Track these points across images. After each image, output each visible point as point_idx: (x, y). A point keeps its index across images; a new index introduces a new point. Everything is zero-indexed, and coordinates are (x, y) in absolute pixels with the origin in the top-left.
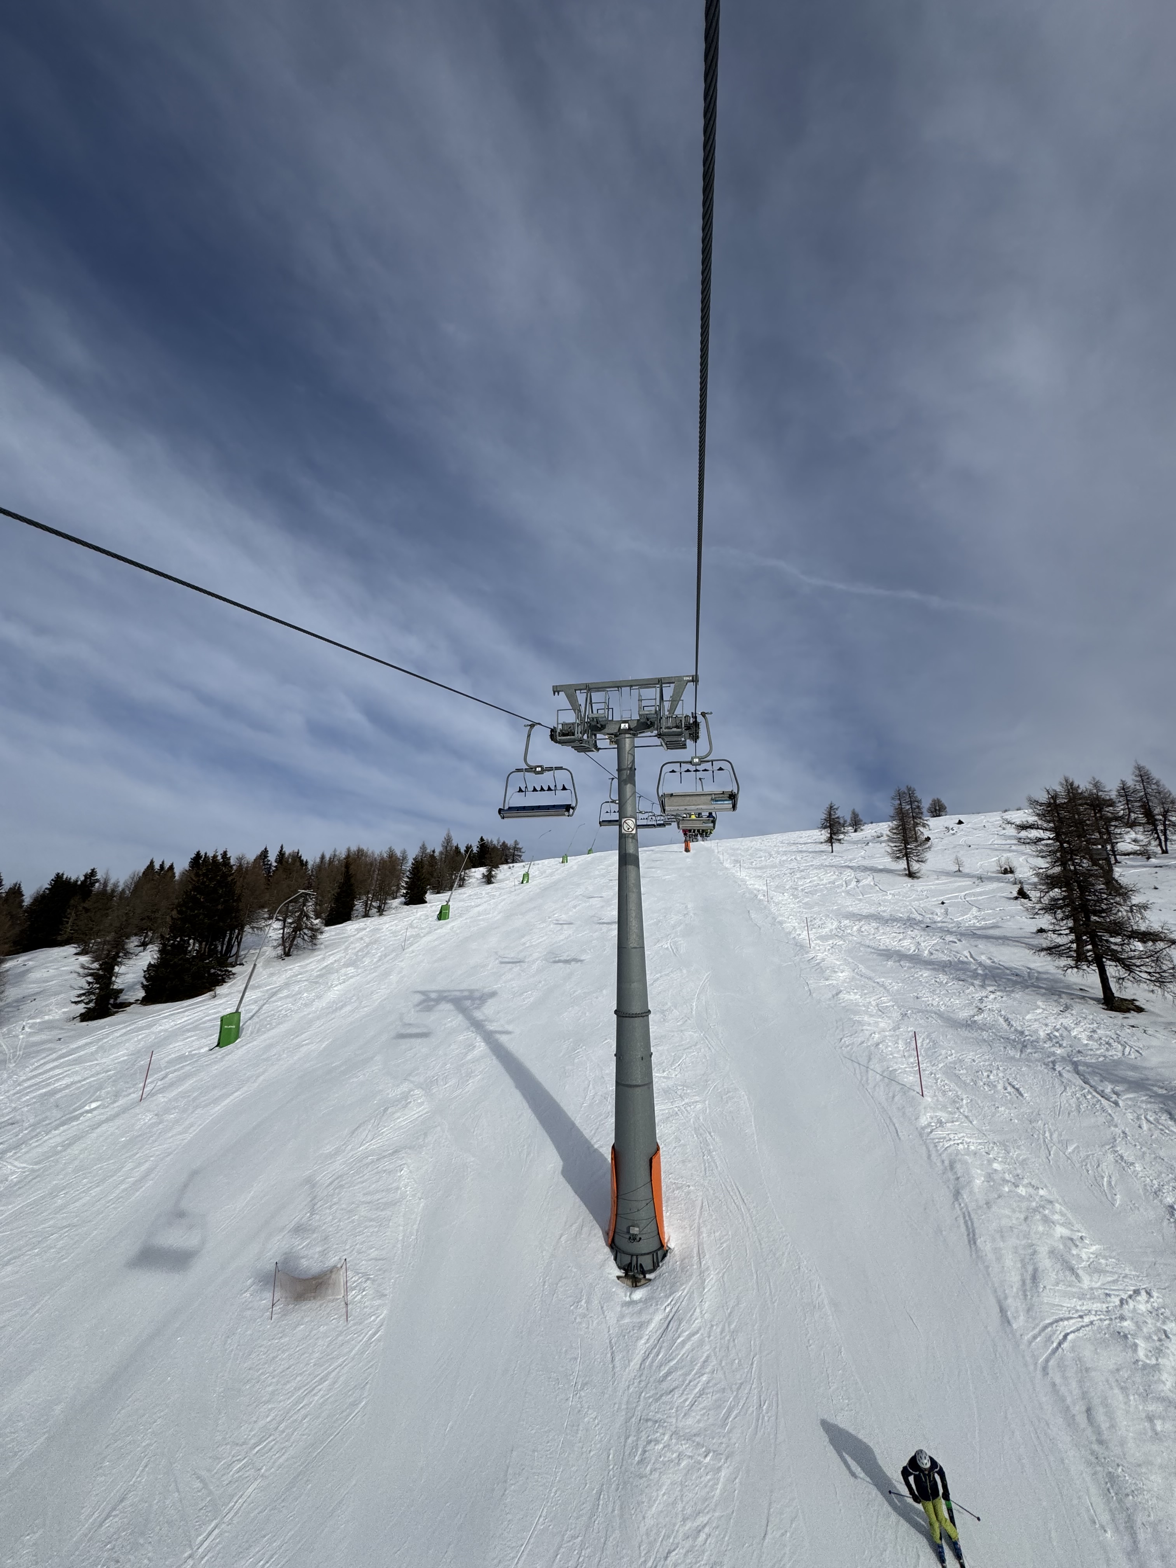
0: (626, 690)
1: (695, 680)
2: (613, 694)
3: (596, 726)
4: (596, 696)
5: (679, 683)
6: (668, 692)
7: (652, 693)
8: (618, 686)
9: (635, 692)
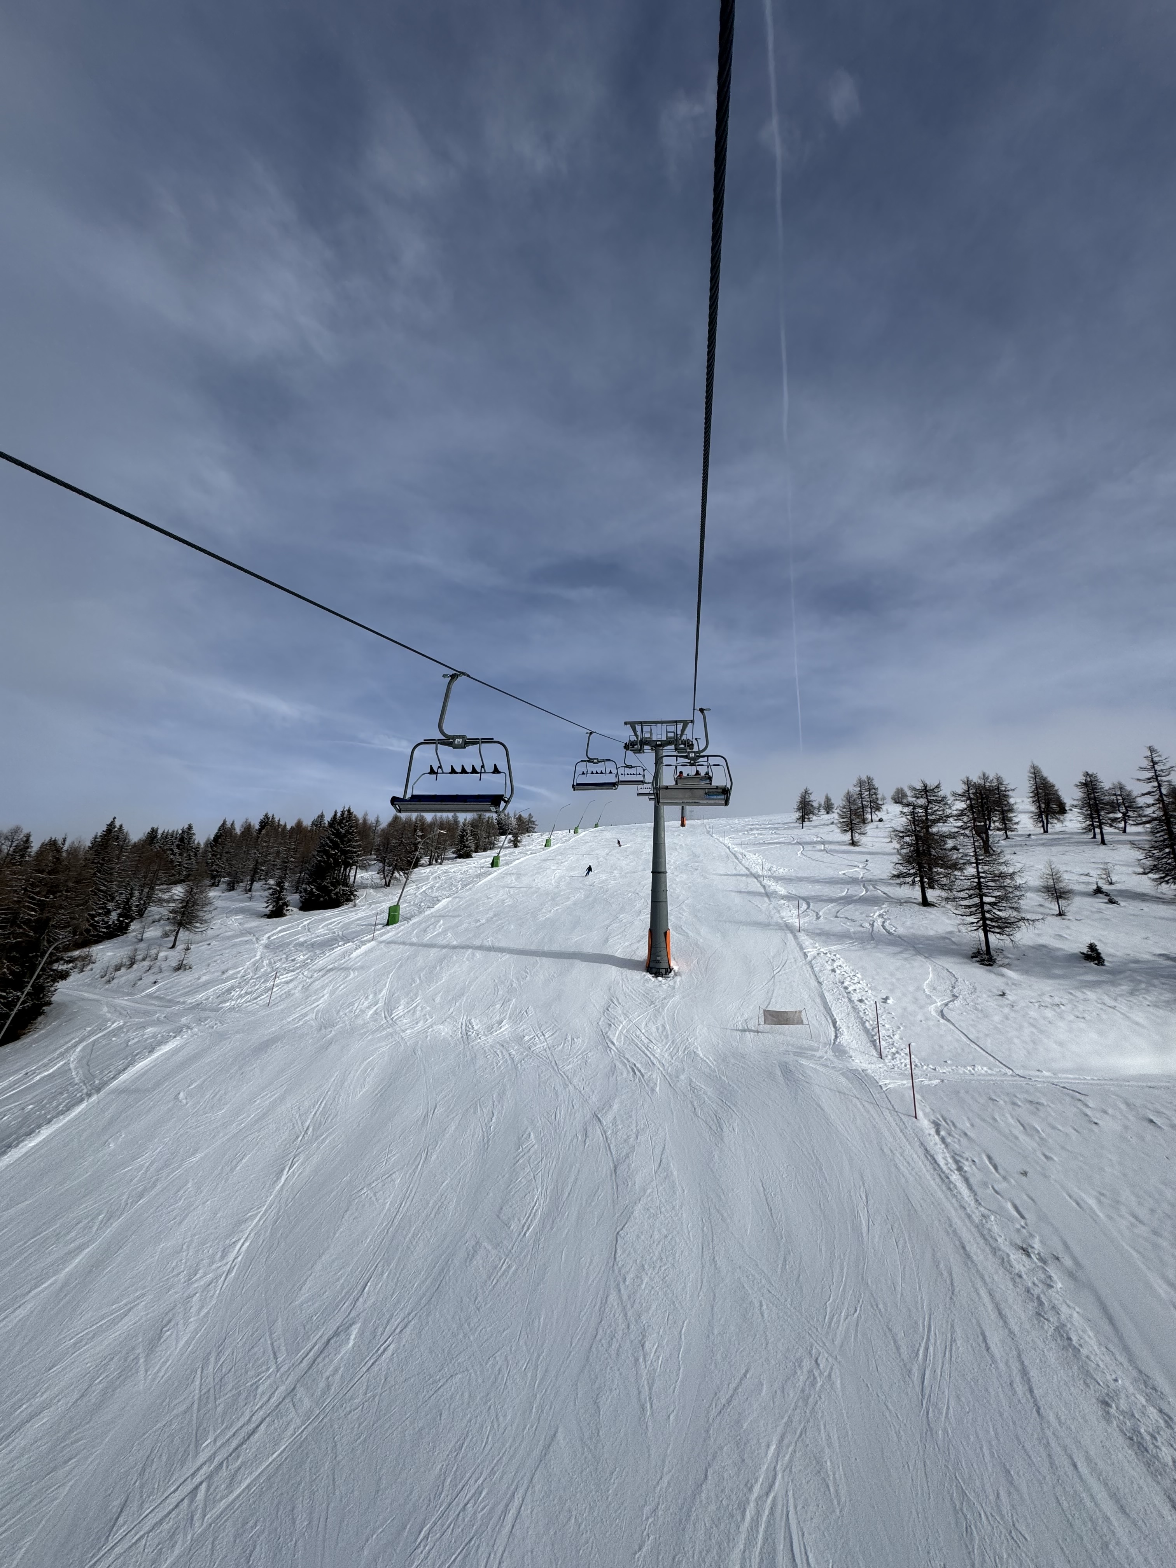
0: (659, 725)
1: (692, 722)
2: (654, 727)
3: (644, 742)
4: (646, 728)
5: (685, 723)
6: (680, 726)
7: (672, 728)
8: (656, 723)
9: (664, 726)
